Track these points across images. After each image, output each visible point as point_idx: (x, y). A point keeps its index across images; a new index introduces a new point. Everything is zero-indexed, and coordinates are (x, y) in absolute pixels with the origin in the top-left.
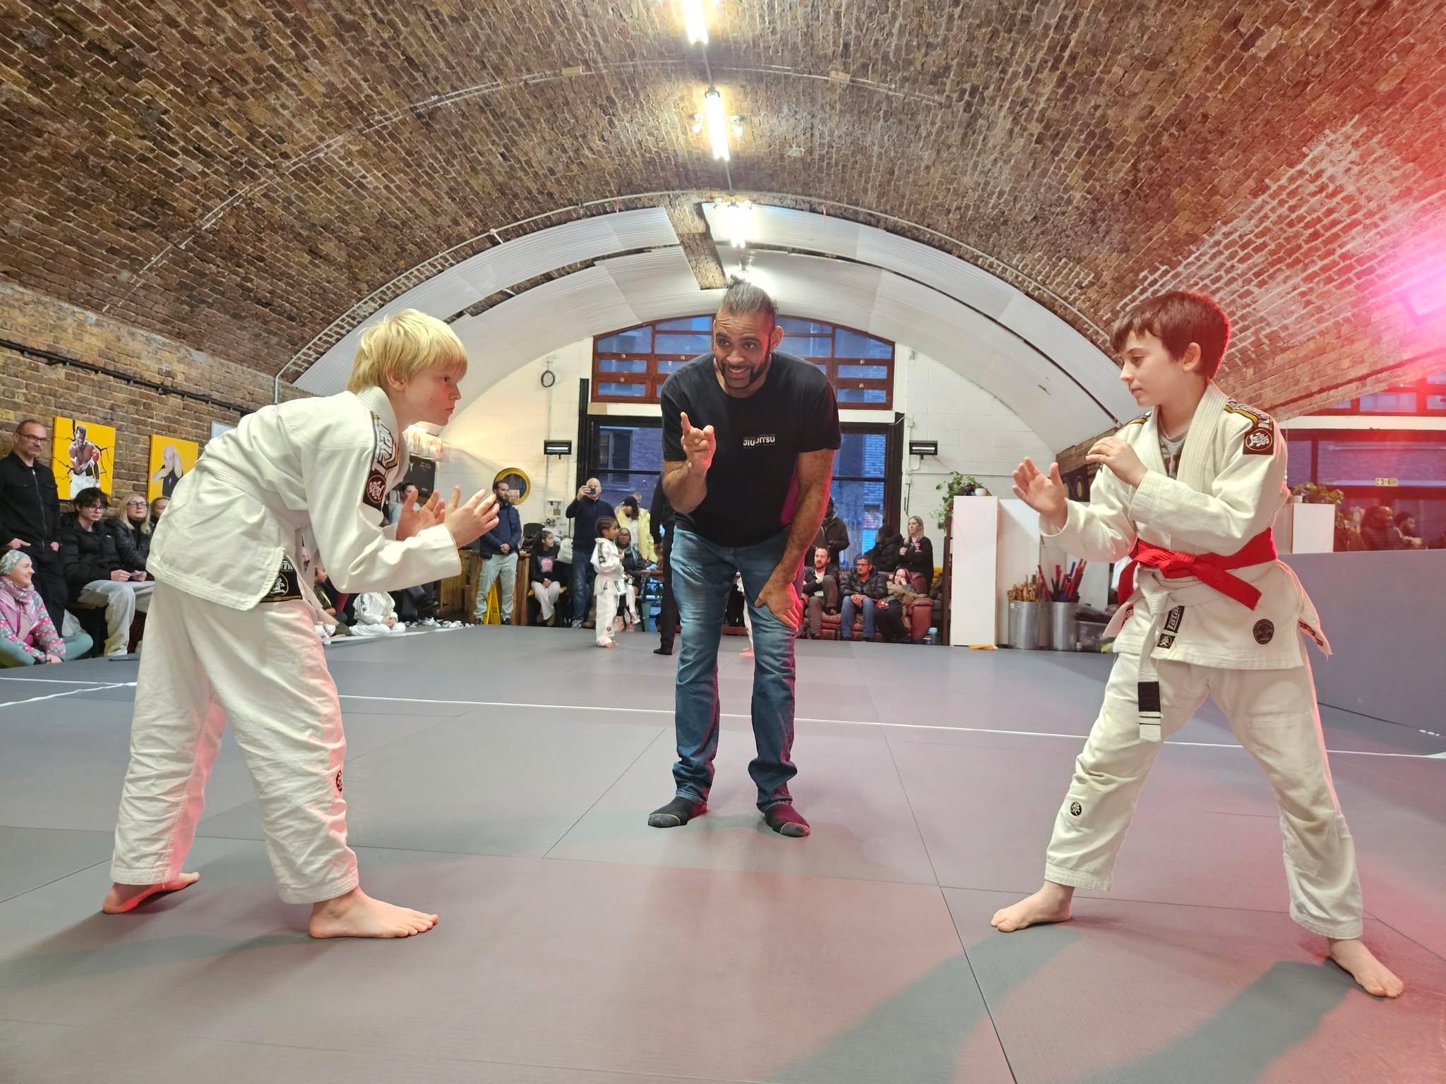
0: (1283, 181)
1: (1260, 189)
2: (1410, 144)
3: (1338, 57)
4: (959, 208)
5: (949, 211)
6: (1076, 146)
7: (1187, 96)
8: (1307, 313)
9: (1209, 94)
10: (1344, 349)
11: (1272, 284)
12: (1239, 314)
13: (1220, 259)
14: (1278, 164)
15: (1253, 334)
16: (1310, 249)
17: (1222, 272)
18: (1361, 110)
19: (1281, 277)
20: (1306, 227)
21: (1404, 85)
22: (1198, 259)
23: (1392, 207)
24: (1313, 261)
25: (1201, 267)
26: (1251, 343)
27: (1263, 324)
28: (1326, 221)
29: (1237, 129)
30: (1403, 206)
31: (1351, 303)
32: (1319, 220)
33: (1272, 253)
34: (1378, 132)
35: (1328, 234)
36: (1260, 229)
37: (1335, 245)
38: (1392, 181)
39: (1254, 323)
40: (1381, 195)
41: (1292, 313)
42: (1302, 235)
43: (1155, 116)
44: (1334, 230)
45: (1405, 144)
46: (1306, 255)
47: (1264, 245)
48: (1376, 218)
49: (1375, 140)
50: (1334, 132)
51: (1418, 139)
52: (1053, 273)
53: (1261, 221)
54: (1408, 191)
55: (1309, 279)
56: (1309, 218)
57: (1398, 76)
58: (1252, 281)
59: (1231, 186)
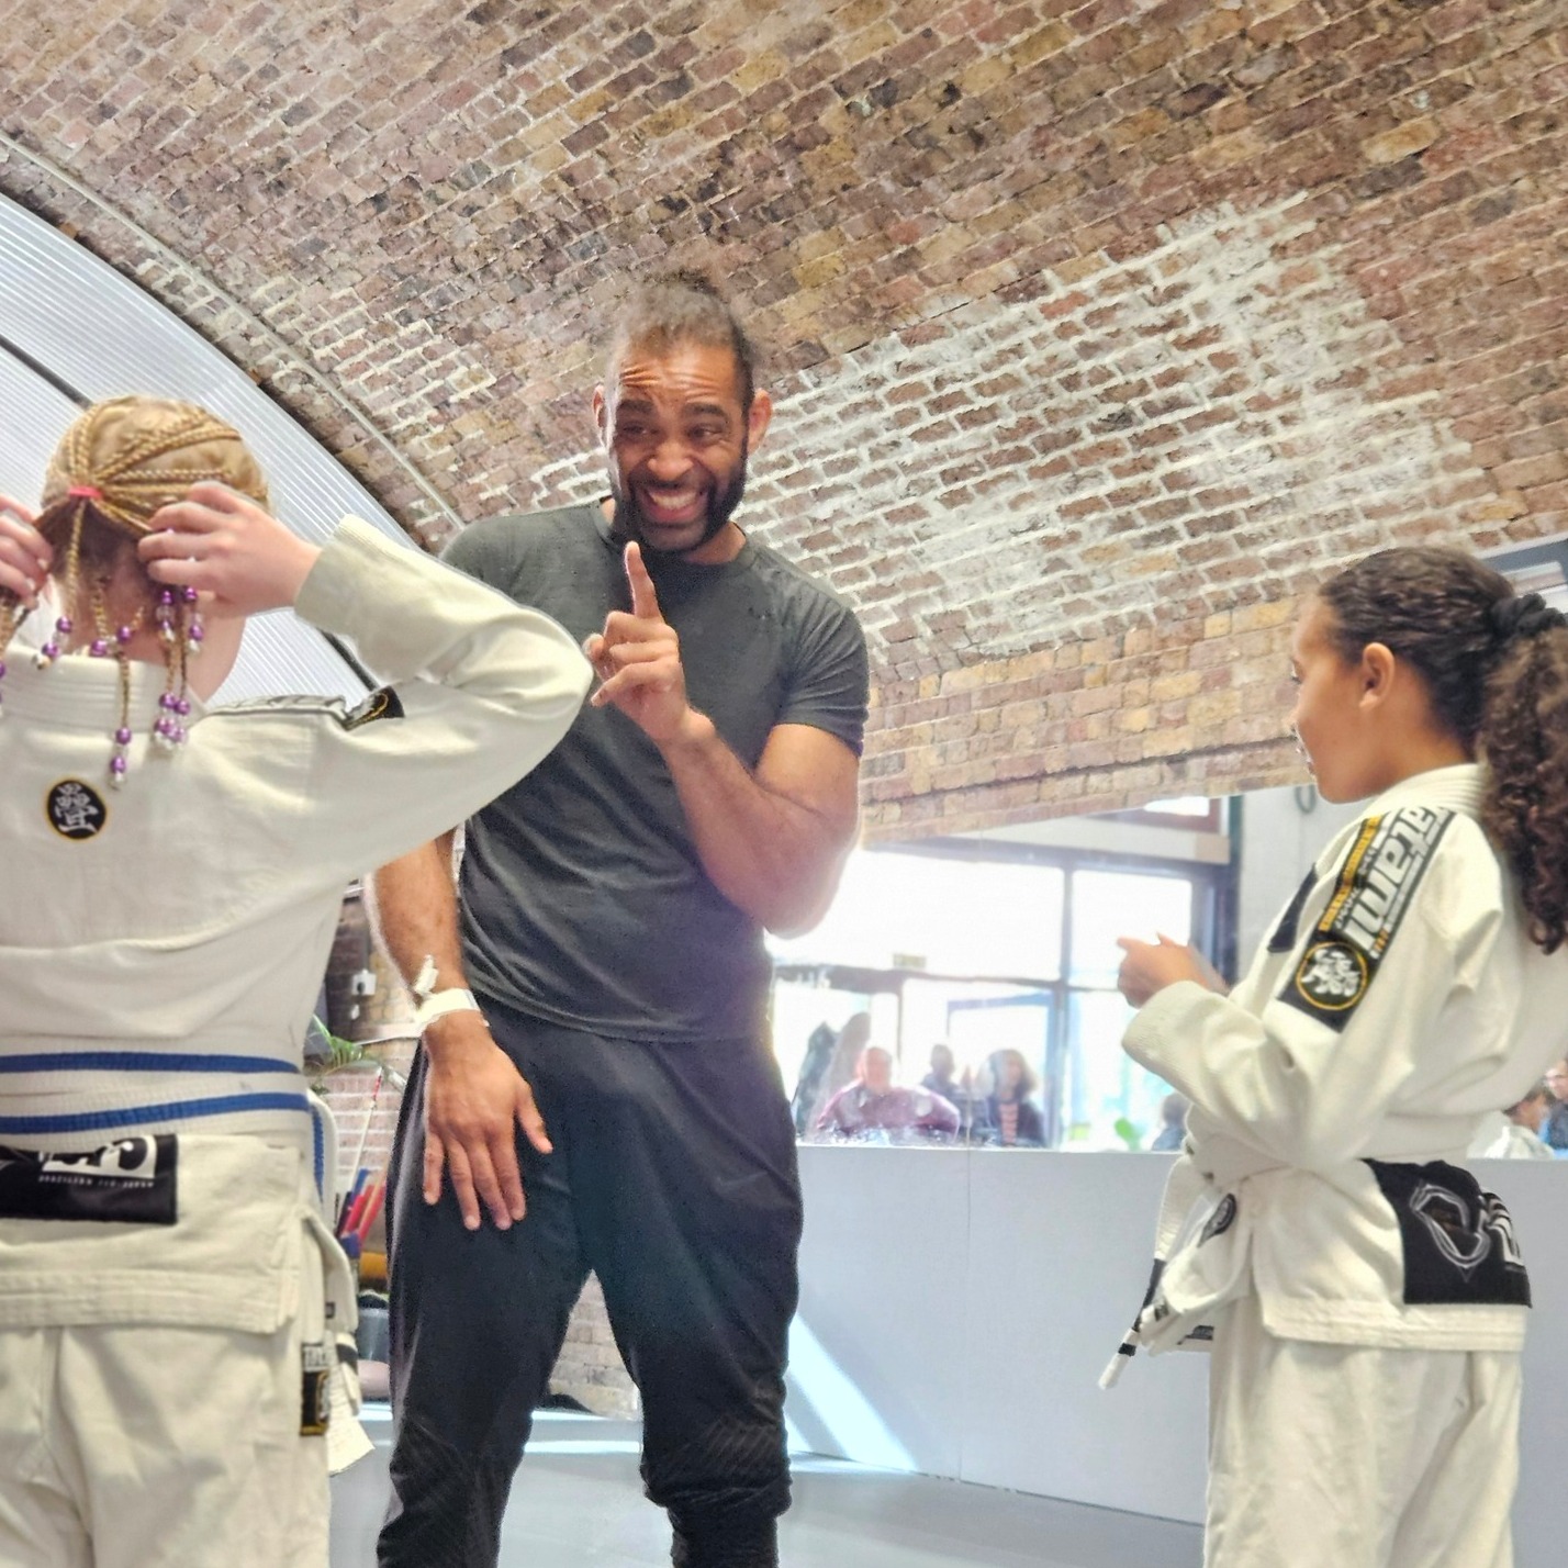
0: (1088, 284)
1: (1027, 287)
2: (1392, 283)
3: (1308, 62)
4: (142, 115)
5: (106, 112)
6: (583, 58)
7: (928, 34)
8: (1047, 586)
9: (982, 46)
10: (1131, 686)
11: (981, 503)
12: (875, 556)
13: (871, 419)
14: (1089, 244)
15: (895, 609)
16: (1100, 447)
17: (863, 452)
18: (1316, 185)
19: (1006, 492)
20: (1108, 395)
21: (1421, 161)
22: (808, 407)
23: (1312, 402)
24: (1097, 475)
25: (810, 427)
26: (884, 630)
27: (931, 590)
28: (1156, 395)
29: (1020, 141)
30: (1337, 403)
31: (1161, 582)
32: (1143, 388)
33: (1005, 435)
34: (1337, 240)
35: (1152, 423)
36: (996, 374)
37: (1163, 449)
38: (1332, 348)
39: (908, 584)
40: (1299, 370)
41: (1012, 579)
42: (1093, 410)
43: (828, 52)
44: (1167, 419)
45: (1384, 280)
46: (1085, 458)
47: (992, 413)
48: (1271, 416)
49: (1324, 253)
50: (1241, 213)
51: (1414, 276)
52: (372, 349)
53: (1002, 357)
54: (1360, 375)
55: (1078, 511)
56: (1119, 380)
57: (1415, 139)
58: (933, 486)
59: (957, 260)
